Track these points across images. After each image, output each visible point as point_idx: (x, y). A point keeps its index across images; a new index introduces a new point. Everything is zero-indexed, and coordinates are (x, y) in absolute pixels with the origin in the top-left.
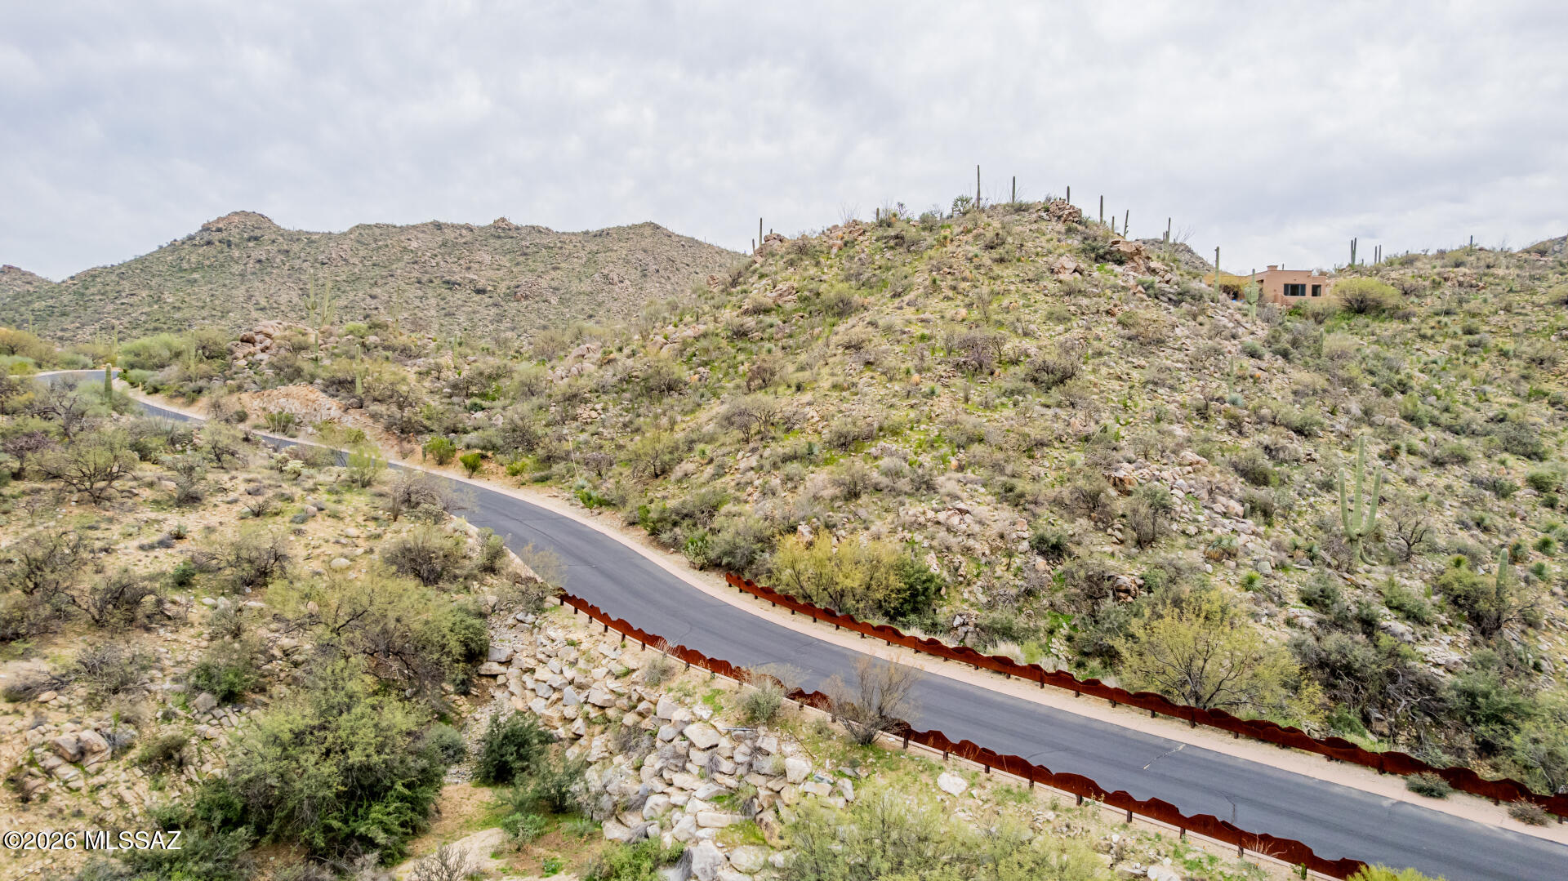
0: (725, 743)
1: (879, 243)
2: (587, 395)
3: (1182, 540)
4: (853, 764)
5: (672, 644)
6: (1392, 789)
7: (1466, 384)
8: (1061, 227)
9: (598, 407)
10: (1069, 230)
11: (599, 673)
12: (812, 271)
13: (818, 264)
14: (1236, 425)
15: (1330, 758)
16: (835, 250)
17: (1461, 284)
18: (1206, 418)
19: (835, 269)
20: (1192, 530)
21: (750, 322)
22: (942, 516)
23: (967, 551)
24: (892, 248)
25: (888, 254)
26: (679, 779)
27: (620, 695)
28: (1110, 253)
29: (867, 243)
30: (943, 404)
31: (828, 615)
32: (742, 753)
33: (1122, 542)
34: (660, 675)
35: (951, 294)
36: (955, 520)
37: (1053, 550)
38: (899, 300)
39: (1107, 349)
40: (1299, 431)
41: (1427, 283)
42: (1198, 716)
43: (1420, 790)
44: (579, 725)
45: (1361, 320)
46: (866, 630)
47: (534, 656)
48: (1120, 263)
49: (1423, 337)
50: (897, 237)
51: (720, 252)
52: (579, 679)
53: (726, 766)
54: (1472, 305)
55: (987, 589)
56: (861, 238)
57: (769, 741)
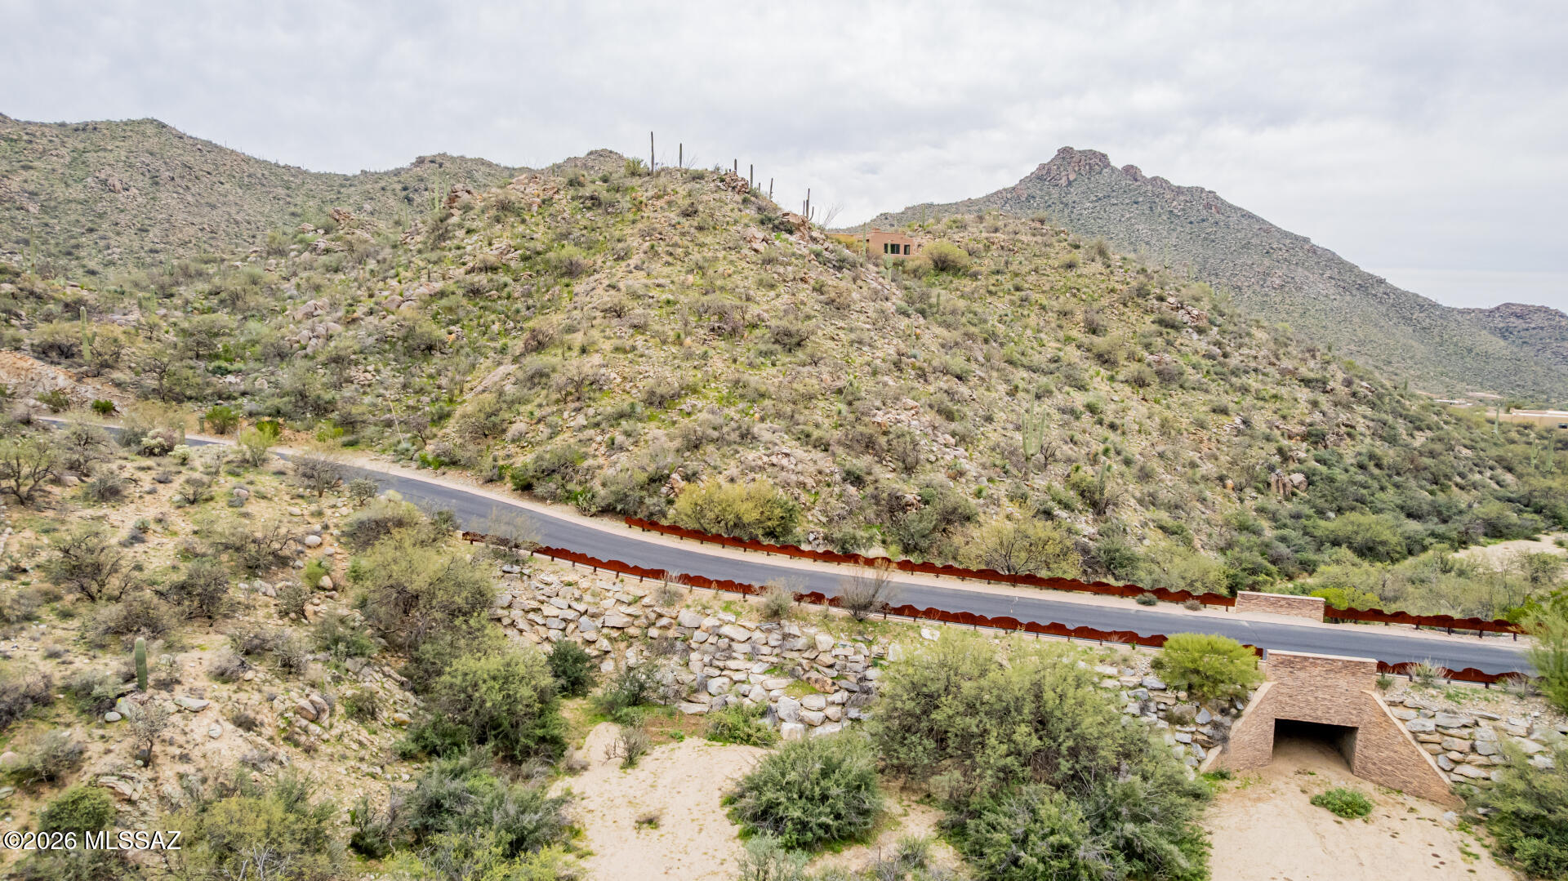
0: (758, 636)
1: (576, 203)
2: (353, 357)
3: (928, 466)
4: (860, 633)
5: (675, 573)
6: (1130, 604)
7: (1029, 332)
8: (738, 198)
9: (370, 368)
10: (745, 201)
11: (609, 603)
12: (521, 228)
13: (523, 221)
14: (922, 375)
15: (1096, 593)
16: (535, 208)
17: (1002, 248)
18: (901, 370)
19: (541, 227)
20: (933, 458)
21: (481, 279)
22: (774, 459)
23: (802, 485)
24: (589, 209)
25: (589, 214)
26: (731, 664)
27: (637, 617)
28: (782, 223)
29: (564, 201)
30: (717, 364)
31: (737, 542)
32: (774, 638)
33: (894, 470)
34: (670, 599)
35: (670, 259)
36: (785, 462)
37: (856, 480)
38: (623, 264)
39: (813, 313)
40: (959, 378)
41: (981, 246)
42: (1015, 579)
43: (1144, 603)
44: (605, 644)
45: (944, 277)
46: (769, 549)
47: (534, 598)
48: (791, 232)
49: (990, 292)
50: (592, 198)
51: (247, 160)
52: (592, 610)
53: (766, 650)
54: (1014, 267)
55: (824, 512)
56: (556, 196)
57: (792, 628)
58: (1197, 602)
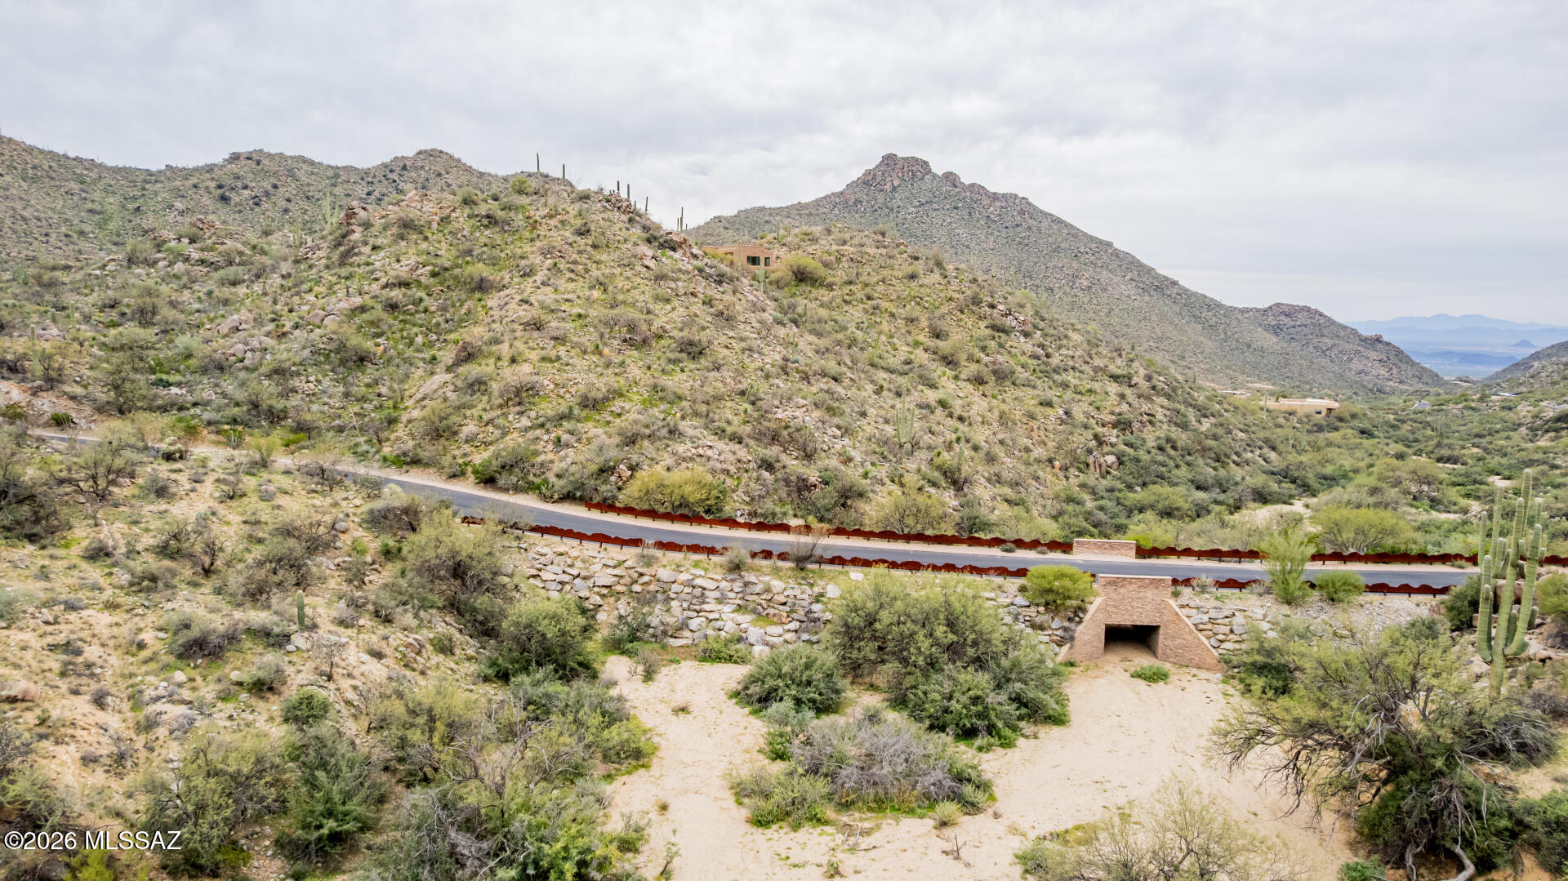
0: (724, 584)
1: (472, 221)
2: (293, 368)
3: (823, 454)
4: (803, 578)
5: (651, 542)
6: (996, 552)
7: (883, 338)
8: (625, 218)
10: (630, 220)
11: (597, 567)
12: (424, 246)
13: (426, 239)
14: (806, 378)
15: (970, 545)
16: (435, 226)
17: (852, 260)
18: (787, 374)
19: (443, 244)
20: (826, 448)
21: (396, 294)
22: (701, 451)
23: (726, 472)
24: (486, 227)
25: (487, 232)
26: (706, 607)
27: (621, 577)
28: (666, 241)
29: (461, 219)
30: (635, 371)
31: (684, 518)
32: (738, 586)
33: (797, 458)
34: (649, 561)
35: (572, 276)
36: (709, 453)
37: (768, 465)
38: (530, 280)
39: (706, 324)
40: (836, 380)
41: (833, 258)
42: (908, 538)
43: (1007, 551)
44: (598, 600)
45: (803, 287)
46: (711, 523)
47: (532, 567)
48: (674, 250)
49: (845, 301)
50: (488, 216)
52: (583, 573)
53: (732, 595)
54: (864, 278)
55: (746, 493)
56: (453, 215)
57: (750, 577)
58: (1045, 548)
